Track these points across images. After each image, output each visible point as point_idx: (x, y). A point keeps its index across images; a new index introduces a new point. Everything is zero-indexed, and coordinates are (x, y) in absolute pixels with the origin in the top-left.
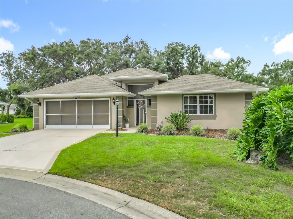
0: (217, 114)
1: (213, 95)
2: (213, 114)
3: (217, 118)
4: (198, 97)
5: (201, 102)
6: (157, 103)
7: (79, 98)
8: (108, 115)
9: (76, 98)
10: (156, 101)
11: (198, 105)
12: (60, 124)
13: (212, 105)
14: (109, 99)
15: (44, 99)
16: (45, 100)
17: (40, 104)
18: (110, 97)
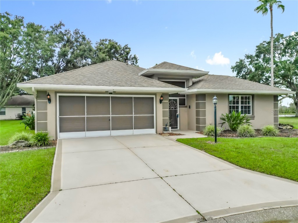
0: (255, 115)
1: (251, 96)
2: (251, 114)
3: (255, 118)
4: (240, 97)
5: (242, 103)
6: (205, 102)
7: (115, 93)
8: (153, 116)
9: (111, 93)
10: (205, 101)
11: (240, 105)
12: (85, 131)
13: (250, 106)
14: (154, 96)
15: (56, 92)
16: (58, 95)
17: (50, 100)
18: (155, 94)
